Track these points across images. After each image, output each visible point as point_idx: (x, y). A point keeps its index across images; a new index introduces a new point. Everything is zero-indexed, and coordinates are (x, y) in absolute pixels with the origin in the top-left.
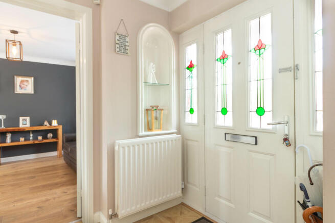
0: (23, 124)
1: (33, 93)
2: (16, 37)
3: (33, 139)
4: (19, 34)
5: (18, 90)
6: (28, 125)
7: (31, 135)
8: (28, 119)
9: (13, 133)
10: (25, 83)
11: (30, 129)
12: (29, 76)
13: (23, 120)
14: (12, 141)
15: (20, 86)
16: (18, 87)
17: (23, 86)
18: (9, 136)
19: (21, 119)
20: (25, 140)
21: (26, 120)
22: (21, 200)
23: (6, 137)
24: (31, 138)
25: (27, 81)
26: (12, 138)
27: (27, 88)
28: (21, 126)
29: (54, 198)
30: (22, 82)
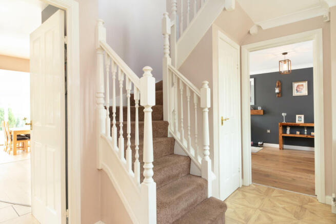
0: (298, 121)
1: (307, 94)
2: (286, 57)
3: (307, 134)
4: (288, 54)
5: (295, 93)
6: (303, 122)
7: (306, 130)
8: (303, 116)
9: (292, 127)
10: (301, 87)
11: (304, 125)
12: (303, 80)
13: (299, 117)
14: (291, 133)
15: (297, 90)
16: (295, 91)
17: (298, 89)
18: (288, 129)
19: (297, 116)
20: (300, 134)
21: (301, 117)
22: (285, 172)
23: (286, 129)
24: (306, 133)
25: (302, 85)
26: (290, 131)
27: (303, 91)
28: (297, 122)
29: (306, 179)
30: (298, 86)
